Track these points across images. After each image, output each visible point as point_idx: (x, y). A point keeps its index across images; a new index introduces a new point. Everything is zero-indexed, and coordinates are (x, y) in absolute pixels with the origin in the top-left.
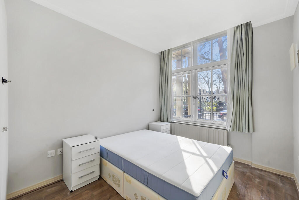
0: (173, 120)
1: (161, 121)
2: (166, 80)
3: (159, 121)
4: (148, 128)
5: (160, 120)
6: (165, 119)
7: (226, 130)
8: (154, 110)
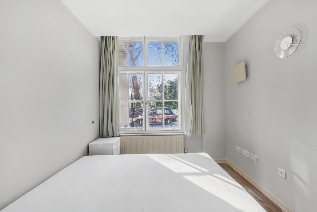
0: (121, 133)
1: (103, 137)
2: (111, 77)
3: (100, 137)
4: (88, 152)
5: (101, 135)
6: (110, 133)
7: (184, 135)
8: (93, 122)
